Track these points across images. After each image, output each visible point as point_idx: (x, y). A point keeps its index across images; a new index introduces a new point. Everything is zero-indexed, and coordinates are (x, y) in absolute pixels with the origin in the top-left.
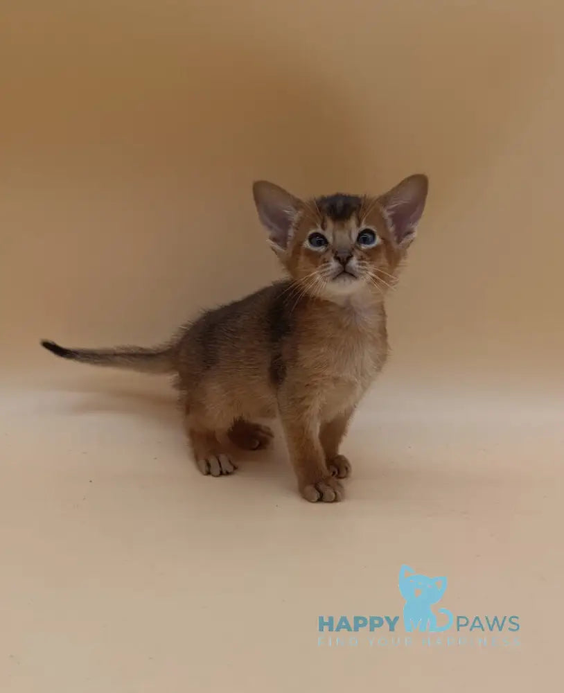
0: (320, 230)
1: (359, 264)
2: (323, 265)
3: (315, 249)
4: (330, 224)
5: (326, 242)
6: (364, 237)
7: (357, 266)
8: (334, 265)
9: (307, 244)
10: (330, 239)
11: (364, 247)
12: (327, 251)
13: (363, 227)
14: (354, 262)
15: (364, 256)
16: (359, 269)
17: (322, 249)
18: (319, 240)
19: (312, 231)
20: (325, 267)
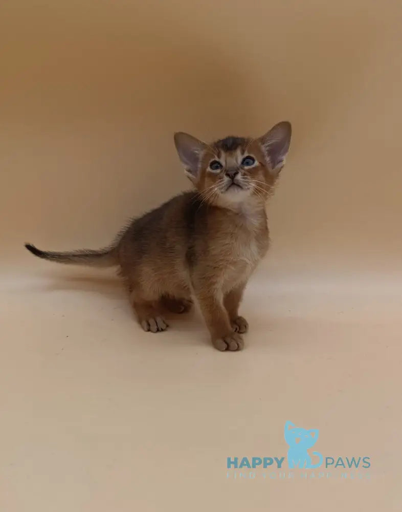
0: (217, 159)
1: (243, 178)
2: (220, 180)
3: (214, 171)
4: (223, 154)
5: (221, 166)
6: (247, 161)
7: (242, 179)
8: (226, 179)
9: (209, 169)
10: (223, 163)
11: (246, 168)
12: (221, 172)
13: (246, 155)
14: (239, 177)
15: (246, 173)
16: (243, 181)
17: (218, 171)
18: (216, 165)
19: (212, 160)
20: (221, 182)
